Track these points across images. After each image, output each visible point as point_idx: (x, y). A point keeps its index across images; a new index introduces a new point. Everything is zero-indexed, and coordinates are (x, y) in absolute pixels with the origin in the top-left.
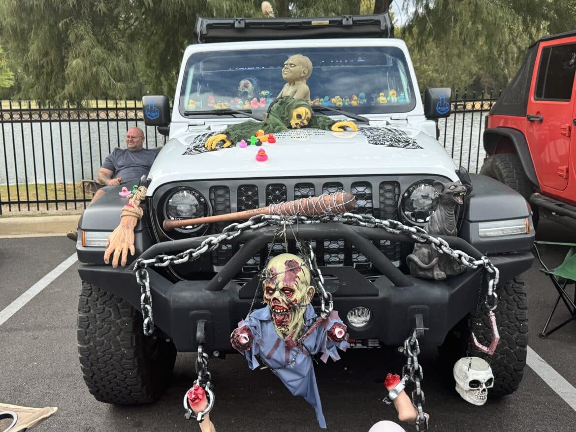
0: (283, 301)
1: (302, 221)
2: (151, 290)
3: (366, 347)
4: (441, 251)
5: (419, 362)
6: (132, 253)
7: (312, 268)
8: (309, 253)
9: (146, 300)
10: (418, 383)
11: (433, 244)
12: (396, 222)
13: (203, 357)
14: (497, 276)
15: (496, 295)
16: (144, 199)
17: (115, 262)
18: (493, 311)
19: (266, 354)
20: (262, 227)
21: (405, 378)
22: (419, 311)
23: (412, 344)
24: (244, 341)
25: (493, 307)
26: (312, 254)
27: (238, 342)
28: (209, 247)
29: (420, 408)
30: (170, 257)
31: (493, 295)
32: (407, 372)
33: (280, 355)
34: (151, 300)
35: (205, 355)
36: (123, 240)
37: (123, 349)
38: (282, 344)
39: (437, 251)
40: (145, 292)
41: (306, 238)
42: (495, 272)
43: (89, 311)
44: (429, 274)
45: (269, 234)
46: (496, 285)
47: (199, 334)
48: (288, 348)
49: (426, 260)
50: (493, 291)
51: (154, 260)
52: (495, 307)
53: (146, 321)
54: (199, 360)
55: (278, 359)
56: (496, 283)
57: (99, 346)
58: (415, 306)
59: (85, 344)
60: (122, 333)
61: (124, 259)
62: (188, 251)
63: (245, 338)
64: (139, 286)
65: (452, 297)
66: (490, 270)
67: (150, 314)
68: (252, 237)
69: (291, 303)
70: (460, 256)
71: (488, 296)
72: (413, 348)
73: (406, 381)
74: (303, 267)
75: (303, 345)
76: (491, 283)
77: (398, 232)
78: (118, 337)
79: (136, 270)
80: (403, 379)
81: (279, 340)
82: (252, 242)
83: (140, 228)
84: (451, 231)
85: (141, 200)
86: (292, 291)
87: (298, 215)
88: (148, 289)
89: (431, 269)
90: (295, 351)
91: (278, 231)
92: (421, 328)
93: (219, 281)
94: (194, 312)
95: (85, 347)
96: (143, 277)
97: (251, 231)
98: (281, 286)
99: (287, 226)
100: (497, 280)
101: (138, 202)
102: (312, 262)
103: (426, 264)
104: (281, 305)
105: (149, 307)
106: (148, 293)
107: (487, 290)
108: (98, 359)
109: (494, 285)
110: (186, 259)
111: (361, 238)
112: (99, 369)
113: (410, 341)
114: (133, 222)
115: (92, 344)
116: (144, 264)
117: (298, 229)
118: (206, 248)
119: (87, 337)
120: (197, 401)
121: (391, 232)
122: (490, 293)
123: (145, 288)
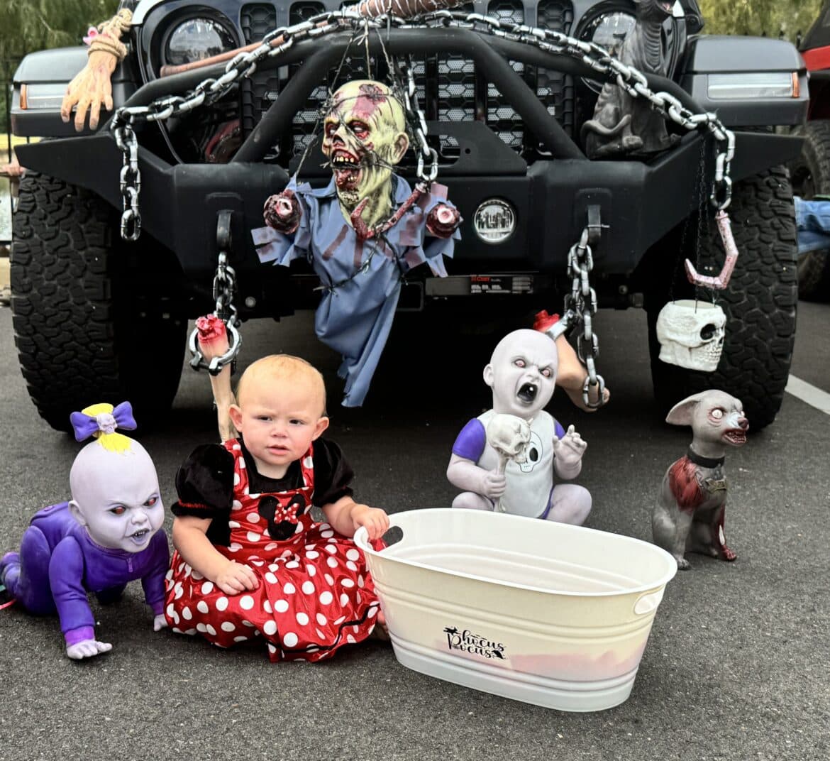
0: (350, 144)
1: (395, 25)
2: (140, 161)
3: (507, 291)
4: (633, 92)
5: (591, 284)
6: (109, 107)
7: (409, 108)
8: (407, 82)
9: (130, 176)
10: (587, 318)
11: (620, 79)
12: (556, 34)
13: (227, 272)
14: (731, 146)
15: (729, 181)
17: (79, 119)
18: (726, 210)
19: (323, 251)
20: (328, 32)
21: (568, 315)
22: (595, 199)
23: (580, 252)
24: (284, 212)
25: (723, 202)
26: (412, 86)
27: (275, 213)
28: (240, 71)
29: (590, 361)
30: (173, 99)
31: (724, 181)
32: (572, 306)
33: (346, 253)
34: (138, 181)
35: (229, 269)
36: (93, 88)
37: (89, 303)
38: (351, 234)
39: (627, 91)
40: (129, 163)
41: (403, 51)
42: (726, 141)
43: (31, 236)
44: (615, 146)
45: (340, 43)
46: (732, 161)
47: (222, 230)
48: (361, 241)
49: (611, 120)
50: (724, 174)
51: (145, 109)
52: (728, 202)
53: (126, 215)
54: (221, 274)
55: (343, 261)
56: (728, 159)
57: (49, 295)
58: (587, 190)
59: (24, 292)
60: (88, 275)
61: (95, 116)
62: (203, 84)
63: (286, 205)
64: (120, 151)
65: (649, 175)
66: (719, 135)
67: (134, 204)
68: (311, 51)
69: (363, 149)
70: (667, 105)
71: (716, 183)
72: (582, 260)
73: (569, 319)
76: (721, 159)
77: (559, 49)
78: (81, 282)
79: (115, 128)
80: (565, 318)
81: (346, 227)
82: (312, 61)
83: (122, 77)
84: (655, 67)
85: (122, 31)
86: (366, 128)
87: (389, 14)
88: (134, 159)
89: (617, 136)
90: (370, 248)
91: (354, 36)
92: (595, 225)
93: (256, 140)
94: (214, 195)
95: (23, 297)
96: (124, 138)
97: (309, 41)
98: (347, 119)
99: (371, 29)
100: (731, 153)
101: (119, 33)
102: (411, 99)
103: (611, 127)
104: (346, 148)
105: (134, 193)
106: (134, 166)
107: (714, 173)
108: (46, 318)
109: (725, 164)
110: (199, 99)
111: (495, 55)
112: (47, 339)
113: (577, 248)
115: (35, 291)
116: (128, 115)
117: (389, 34)
118: (234, 73)
119: (26, 280)
120: (212, 335)
121: (547, 51)
122: (719, 177)
123: (129, 155)
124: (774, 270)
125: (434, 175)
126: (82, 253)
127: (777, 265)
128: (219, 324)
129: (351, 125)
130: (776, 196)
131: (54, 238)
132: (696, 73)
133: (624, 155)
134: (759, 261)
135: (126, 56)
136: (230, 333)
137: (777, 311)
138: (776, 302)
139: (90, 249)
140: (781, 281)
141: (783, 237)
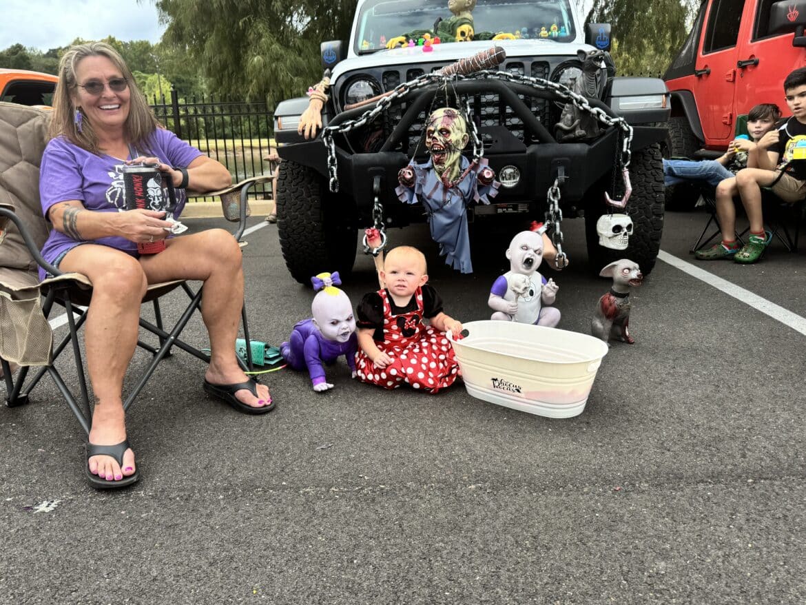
0: (440, 140)
1: (461, 78)
2: (336, 153)
3: (516, 212)
4: (581, 108)
5: (559, 207)
6: (320, 127)
7: (468, 121)
8: (466, 108)
9: (332, 160)
10: (558, 224)
11: (574, 101)
12: (541, 80)
13: (379, 206)
14: (631, 133)
15: (629, 152)
16: (327, 87)
17: (307, 133)
18: (627, 167)
19: (427, 195)
20: (427, 84)
21: (548, 222)
22: (562, 163)
23: (554, 191)
24: (408, 176)
25: (626, 163)
26: (469, 110)
27: (404, 177)
28: (383, 106)
29: (559, 246)
30: (351, 122)
31: (627, 152)
32: (550, 218)
33: (438, 196)
34: (336, 163)
35: (380, 205)
36: (313, 117)
37: (313, 223)
38: (441, 186)
39: (578, 108)
40: (331, 154)
41: (464, 92)
42: (629, 131)
43: (285, 191)
44: (572, 135)
45: (433, 89)
46: (631, 142)
47: (376, 186)
48: (446, 189)
49: (569, 123)
50: (627, 148)
51: (338, 127)
52: (628, 163)
53: (332, 180)
54: (376, 207)
55: (437, 199)
56: (630, 140)
57: (295, 219)
58: (557, 159)
59: (283, 218)
60: (312, 208)
61: (314, 131)
62: (365, 114)
63: (409, 173)
64: (326, 148)
65: (590, 151)
66: (625, 128)
67: (335, 174)
68: (418, 94)
69: (447, 143)
70: (599, 113)
71: (623, 153)
72: (555, 195)
73: (548, 225)
74: (460, 117)
75: (458, 188)
76: (626, 140)
77: (543, 87)
78: (309, 213)
79: (324, 137)
80: (546, 224)
81: (438, 183)
82: (418, 100)
83: (326, 112)
84: (592, 94)
85: (326, 89)
86: (448, 132)
87: (457, 73)
88: (333, 152)
89: (573, 130)
90: (451, 192)
91: (440, 86)
92: (562, 176)
93: (391, 140)
94: (371, 168)
95: (283, 221)
96: (329, 142)
97: (417, 89)
98: (439, 128)
99: (448, 81)
100: (631, 138)
101: (324, 89)
102: (469, 116)
103: (569, 126)
104: (439, 143)
105: (335, 169)
106: (334, 155)
107: (622, 147)
108: (294, 230)
109: (628, 143)
110: (364, 121)
111: (510, 92)
112: (294, 240)
113: (552, 189)
114: (320, 105)
115: (288, 217)
116: (330, 130)
117: (457, 83)
118: (380, 107)
119: (284, 213)
120: (373, 237)
121: (537, 88)
122: (625, 150)
123: (331, 150)
124: (653, 196)
125: (482, 154)
126: (309, 199)
127: (654, 194)
128: (376, 232)
129: (441, 131)
130: (653, 159)
131: (296, 191)
132: (613, 97)
133: (576, 140)
134: (645, 192)
135: (328, 101)
136: (382, 236)
137: (654, 217)
138: (653, 213)
139: (313, 197)
140: (656, 202)
141: (657, 179)
